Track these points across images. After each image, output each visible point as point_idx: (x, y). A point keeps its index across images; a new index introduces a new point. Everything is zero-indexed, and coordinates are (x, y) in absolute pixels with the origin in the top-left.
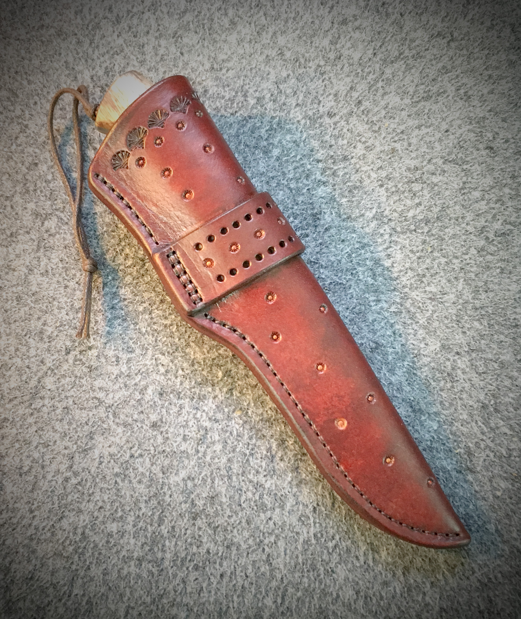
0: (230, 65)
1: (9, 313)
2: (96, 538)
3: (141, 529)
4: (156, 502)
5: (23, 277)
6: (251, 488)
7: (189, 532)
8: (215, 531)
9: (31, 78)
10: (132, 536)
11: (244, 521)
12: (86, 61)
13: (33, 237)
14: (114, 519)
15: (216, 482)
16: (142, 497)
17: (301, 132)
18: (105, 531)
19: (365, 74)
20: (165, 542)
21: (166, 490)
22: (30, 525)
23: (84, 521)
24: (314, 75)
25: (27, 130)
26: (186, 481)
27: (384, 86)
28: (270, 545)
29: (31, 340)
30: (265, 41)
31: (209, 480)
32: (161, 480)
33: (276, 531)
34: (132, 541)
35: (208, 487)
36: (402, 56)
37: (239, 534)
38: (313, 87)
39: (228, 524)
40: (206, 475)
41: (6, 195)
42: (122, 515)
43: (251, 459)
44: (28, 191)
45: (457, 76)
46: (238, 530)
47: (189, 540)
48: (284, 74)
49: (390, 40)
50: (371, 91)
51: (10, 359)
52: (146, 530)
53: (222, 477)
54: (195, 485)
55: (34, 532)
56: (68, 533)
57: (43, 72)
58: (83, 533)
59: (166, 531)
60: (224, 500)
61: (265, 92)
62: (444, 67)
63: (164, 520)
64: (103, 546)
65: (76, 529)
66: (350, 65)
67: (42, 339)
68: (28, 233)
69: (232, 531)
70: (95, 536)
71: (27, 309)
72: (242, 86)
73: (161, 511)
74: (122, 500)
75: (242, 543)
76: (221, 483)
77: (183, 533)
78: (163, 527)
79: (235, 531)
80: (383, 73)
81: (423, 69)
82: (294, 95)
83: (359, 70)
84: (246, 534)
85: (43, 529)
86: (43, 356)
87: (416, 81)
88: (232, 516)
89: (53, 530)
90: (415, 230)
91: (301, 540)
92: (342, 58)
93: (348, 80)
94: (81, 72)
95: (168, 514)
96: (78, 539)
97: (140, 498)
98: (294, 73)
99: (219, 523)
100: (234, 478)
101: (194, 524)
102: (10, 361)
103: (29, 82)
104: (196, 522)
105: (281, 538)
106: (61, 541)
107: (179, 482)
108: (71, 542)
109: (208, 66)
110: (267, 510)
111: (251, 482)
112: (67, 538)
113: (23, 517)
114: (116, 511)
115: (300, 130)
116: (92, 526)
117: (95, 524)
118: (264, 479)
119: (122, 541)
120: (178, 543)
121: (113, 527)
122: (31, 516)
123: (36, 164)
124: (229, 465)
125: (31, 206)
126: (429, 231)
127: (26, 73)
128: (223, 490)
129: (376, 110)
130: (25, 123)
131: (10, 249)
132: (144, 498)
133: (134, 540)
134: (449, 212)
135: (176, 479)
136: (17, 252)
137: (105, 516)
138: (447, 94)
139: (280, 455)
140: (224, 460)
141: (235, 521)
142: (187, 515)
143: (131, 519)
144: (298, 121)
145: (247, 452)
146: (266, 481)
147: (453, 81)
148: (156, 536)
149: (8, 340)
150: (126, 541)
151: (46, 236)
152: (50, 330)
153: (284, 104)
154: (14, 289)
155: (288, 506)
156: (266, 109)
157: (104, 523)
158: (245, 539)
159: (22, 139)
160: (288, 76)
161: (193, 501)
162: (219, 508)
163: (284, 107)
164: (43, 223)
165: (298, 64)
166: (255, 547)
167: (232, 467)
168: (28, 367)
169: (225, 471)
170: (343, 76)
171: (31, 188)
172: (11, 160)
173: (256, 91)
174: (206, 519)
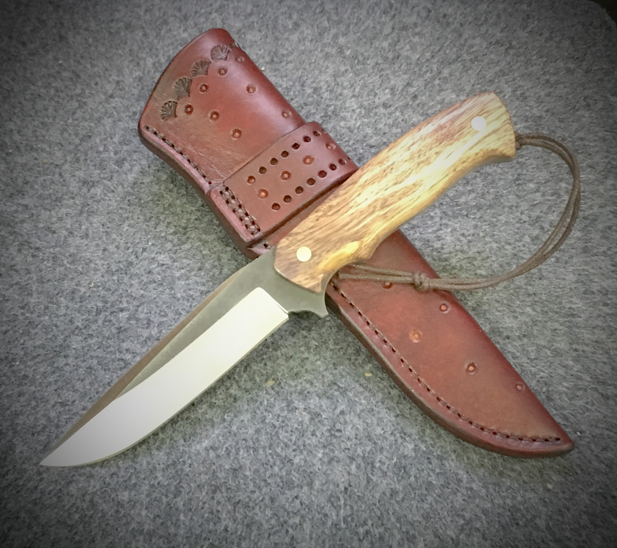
0: (290, 58)
1: (43, 272)
2: (105, 507)
3: (155, 499)
4: (173, 471)
5: (62, 239)
6: (278, 462)
7: (207, 506)
8: (234, 508)
9: (95, 62)
10: (144, 508)
11: (267, 498)
12: (151, 50)
13: (78, 202)
14: (126, 487)
15: (241, 453)
16: (159, 464)
17: (356, 119)
18: (116, 500)
19: (422, 73)
20: (179, 516)
21: (186, 458)
22: (36, 488)
23: (94, 487)
24: (371, 71)
25: (85, 107)
26: (208, 450)
27: (441, 84)
28: (294, 527)
29: (62, 299)
30: (325, 41)
31: (233, 451)
32: (181, 448)
33: (302, 512)
34: (144, 513)
35: (232, 458)
36: (459, 59)
37: (261, 512)
38: (370, 81)
39: (251, 500)
40: (230, 445)
41: (56, 163)
42: (136, 484)
43: (281, 431)
44: (78, 160)
45: (514, 79)
46: (260, 508)
47: (206, 515)
48: (343, 69)
49: (448, 45)
50: (427, 87)
51: (38, 316)
52: (160, 501)
53: (248, 448)
54: (218, 456)
55: (39, 495)
56: (76, 499)
57: (107, 58)
58: (91, 501)
59: (182, 503)
60: (248, 473)
61: (322, 83)
62: (501, 71)
63: (181, 492)
64: (111, 515)
65: (84, 495)
66: (407, 64)
67: (73, 299)
68: (73, 198)
69: (253, 508)
70: (104, 504)
71: (62, 269)
72: (300, 77)
73: (178, 481)
74: (138, 466)
75: (264, 523)
76: (245, 455)
77: (200, 507)
78: (178, 499)
79: (257, 509)
80: (440, 72)
81: (480, 71)
82: (351, 87)
83: (416, 69)
84: (269, 512)
85: (49, 494)
86: (73, 315)
87: (472, 81)
88: (255, 492)
89: (60, 495)
90: (467, 216)
91: (329, 523)
92: (400, 58)
93: (406, 77)
94: (144, 59)
95: (185, 486)
96: (85, 506)
97: (157, 466)
98: (352, 68)
99: (240, 498)
100: (261, 451)
101: (213, 498)
102: (38, 319)
103: (93, 66)
104: (215, 496)
105: (307, 519)
106: (67, 508)
107: (201, 451)
108: (78, 508)
109: (268, 59)
110: (293, 488)
111: (278, 455)
112: (74, 504)
113: (29, 480)
114: (130, 477)
115: (354, 118)
116: (102, 493)
117: (105, 491)
118: (293, 454)
119: (132, 512)
120: (195, 518)
121: (124, 496)
122: (38, 478)
123: (90, 137)
124: (257, 436)
125: (80, 174)
126: (481, 217)
127: (91, 58)
128: (248, 463)
129: (432, 103)
130: (84, 100)
131: (53, 212)
132: (162, 466)
133: (146, 511)
134: (502, 201)
135: (198, 447)
136: (60, 215)
137: (118, 482)
138: (503, 94)
139: (312, 430)
140: (251, 431)
141: (259, 498)
142: (206, 487)
143: (145, 488)
144: (353, 110)
145: (277, 424)
146: (295, 456)
147: (510, 83)
148: (171, 508)
149: (39, 298)
150: (137, 511)
151: (90, 202)
152: (83, 290)
153: (341, 95)
154: (52, 250)
155: (317, 484)
156: (322, 98)
157: (115, 490)
158: (267, 518)
159: (79, 114)
160: (346, 71)
161: (214, 472)
162: (242, 481)
163: (340, 97)
164: (89, 190)
165: (356, 61)
166: (278, 528)
167: (260, 438)
168: (56, 326)
169: (251, 443)
170: (400, 73)
171: (82, 158)
172: (65, 133)
173: (314, 82)
174: (227, 492)
